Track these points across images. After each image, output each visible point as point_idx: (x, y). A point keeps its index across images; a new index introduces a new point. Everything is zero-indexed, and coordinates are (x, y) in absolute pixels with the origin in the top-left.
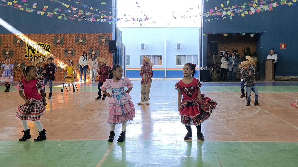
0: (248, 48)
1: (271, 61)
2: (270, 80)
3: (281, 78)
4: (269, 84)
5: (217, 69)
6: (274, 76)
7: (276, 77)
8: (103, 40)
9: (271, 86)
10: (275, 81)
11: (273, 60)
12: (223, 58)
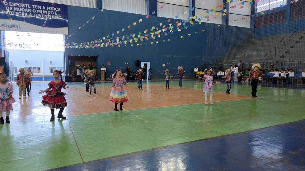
0: (91, 64)
2: (103, 81)
3: (109, 79)
5: (75, 75)
6: (106, 79)
12: (77, 69)
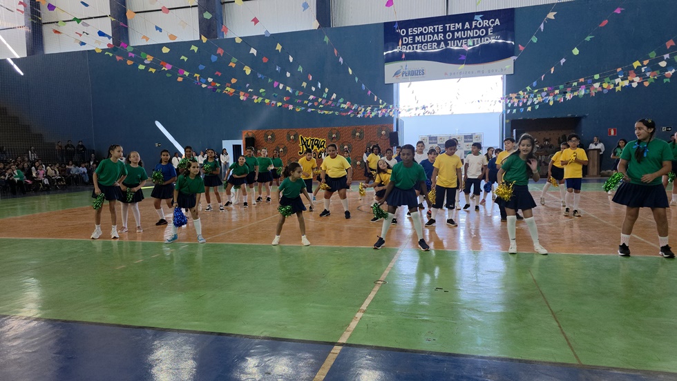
1: (596, 151)
2: (593, 176)
3: (609, 173)
4: (593, 181)
6: (600, 171)
7: (603, 171)
8: (383, 132)
9: (596, 183)
10: (602, 176)
11: (599, 150)
